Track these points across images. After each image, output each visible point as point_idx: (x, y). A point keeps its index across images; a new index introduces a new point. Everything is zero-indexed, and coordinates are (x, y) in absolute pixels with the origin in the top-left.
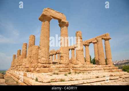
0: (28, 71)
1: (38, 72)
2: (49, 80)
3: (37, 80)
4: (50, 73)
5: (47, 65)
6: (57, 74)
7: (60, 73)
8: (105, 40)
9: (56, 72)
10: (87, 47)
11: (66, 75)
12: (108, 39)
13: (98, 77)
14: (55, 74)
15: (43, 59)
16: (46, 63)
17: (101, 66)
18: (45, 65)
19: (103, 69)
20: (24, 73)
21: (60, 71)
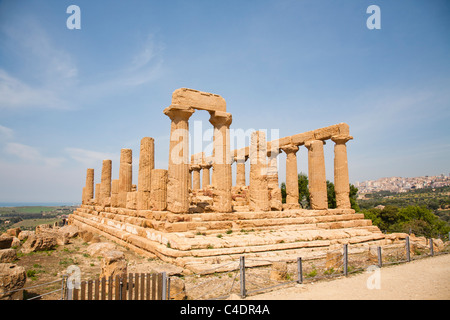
0: (146, 226)
1: (169, 230)
2: (189, 247)
3: (169, 245)
4: (189, 233)
5: (186, 216)
6: (204, 234)
7: (210, 231)
8: (338, 142)
9: (203, 229)
10: (291, 155)
11: (220, 237)
12: (344, 142)
13: (282, 242)
14: (199, 234)
15: (177, 204)
16: (182, 213)
17: (311, 212)
18: (181, 216)
19: (315, 220)
20: (139, 231)
21: (210, 228)
